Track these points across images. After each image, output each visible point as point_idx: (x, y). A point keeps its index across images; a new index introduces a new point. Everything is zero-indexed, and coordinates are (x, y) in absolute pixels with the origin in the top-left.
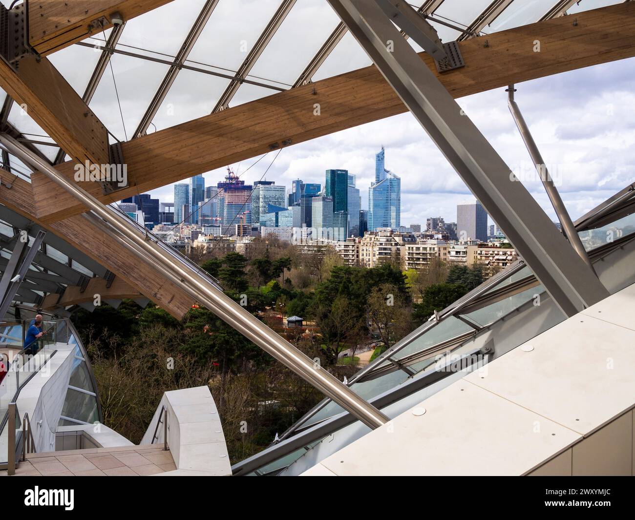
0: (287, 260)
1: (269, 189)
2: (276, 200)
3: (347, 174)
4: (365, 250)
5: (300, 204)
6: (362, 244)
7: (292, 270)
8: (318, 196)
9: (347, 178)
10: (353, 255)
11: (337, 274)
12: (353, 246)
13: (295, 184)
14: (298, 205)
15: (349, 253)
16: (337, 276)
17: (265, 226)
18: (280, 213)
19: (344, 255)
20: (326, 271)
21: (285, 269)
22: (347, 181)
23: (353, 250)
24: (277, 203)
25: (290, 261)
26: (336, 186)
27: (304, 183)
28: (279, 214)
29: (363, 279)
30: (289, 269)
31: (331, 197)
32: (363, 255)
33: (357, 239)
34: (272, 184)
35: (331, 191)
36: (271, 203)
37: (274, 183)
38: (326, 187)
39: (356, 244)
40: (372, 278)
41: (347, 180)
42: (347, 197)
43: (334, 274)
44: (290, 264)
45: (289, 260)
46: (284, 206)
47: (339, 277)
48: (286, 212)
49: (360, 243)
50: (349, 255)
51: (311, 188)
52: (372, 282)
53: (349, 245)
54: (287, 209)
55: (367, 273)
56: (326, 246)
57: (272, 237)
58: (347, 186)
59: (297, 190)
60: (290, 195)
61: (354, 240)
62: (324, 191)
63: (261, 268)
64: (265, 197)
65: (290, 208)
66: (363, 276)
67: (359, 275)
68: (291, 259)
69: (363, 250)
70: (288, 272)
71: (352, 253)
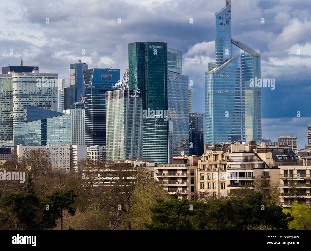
0: (68, 195)
1: (30, 80)
2: (42, 100)
3: (166, 51)
4: (206, 177)
5: (83, 105)
6: (200, 166)
7: (78, 213)
8: (116, 89)
9: (166, 57)
10: (185, 188)
11: (164, 215)
12: (184, 171)
13: (73, 71)
14: (81, 106)
15: (177, 185)
16: (164, 217)
17: (24, 144)
18: (49, 121)
19: (169, 187)
20: (139, 214)
21: (65, 212)
22: (166, 63)
23: (184, 179)
24: (43, 104)
25: (75, 196)
26: (147, 71)
27: (89, 68)
28: (48, 123)
29: (215, 221)
30: (72, 212)
31: (139, 91)
32: (202, 187)
33: (191, 159)
34: (34, 72)
35: (139, 79)
36: (32, 104)
37: (37, 68)
38: (130, 73)
39: (190, 168)
40: (231, 219)
41: (166, 60)
42: (166, 91)
43: (158, 215)
44: (74, 202)
45: (71, 195)
46: (56, 108)
47: (167, 220)
48: (61, 118)
49: (196, 164)
50: (177, 187)
51: (103, 76)
52: (232, 225)
53: (176, 170)
54: (61, 114)
55: (222, 209)
56: (135, 173)
57: (37, 158)
58: (166, 71)
59: (79, 80)
60: (66, 90)
61: (186, 160)
62: (126, 81)
63: (20, 211)
64: (21, 94)
65: (66, 112)
66: (213, 215)
67: (208, 212)
68: (75, 193)
69: (202, 178)
70: (70, 217)
71: (183, 183)
